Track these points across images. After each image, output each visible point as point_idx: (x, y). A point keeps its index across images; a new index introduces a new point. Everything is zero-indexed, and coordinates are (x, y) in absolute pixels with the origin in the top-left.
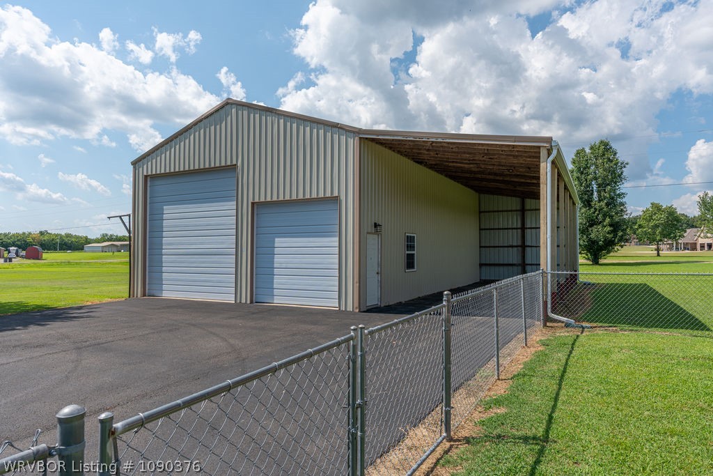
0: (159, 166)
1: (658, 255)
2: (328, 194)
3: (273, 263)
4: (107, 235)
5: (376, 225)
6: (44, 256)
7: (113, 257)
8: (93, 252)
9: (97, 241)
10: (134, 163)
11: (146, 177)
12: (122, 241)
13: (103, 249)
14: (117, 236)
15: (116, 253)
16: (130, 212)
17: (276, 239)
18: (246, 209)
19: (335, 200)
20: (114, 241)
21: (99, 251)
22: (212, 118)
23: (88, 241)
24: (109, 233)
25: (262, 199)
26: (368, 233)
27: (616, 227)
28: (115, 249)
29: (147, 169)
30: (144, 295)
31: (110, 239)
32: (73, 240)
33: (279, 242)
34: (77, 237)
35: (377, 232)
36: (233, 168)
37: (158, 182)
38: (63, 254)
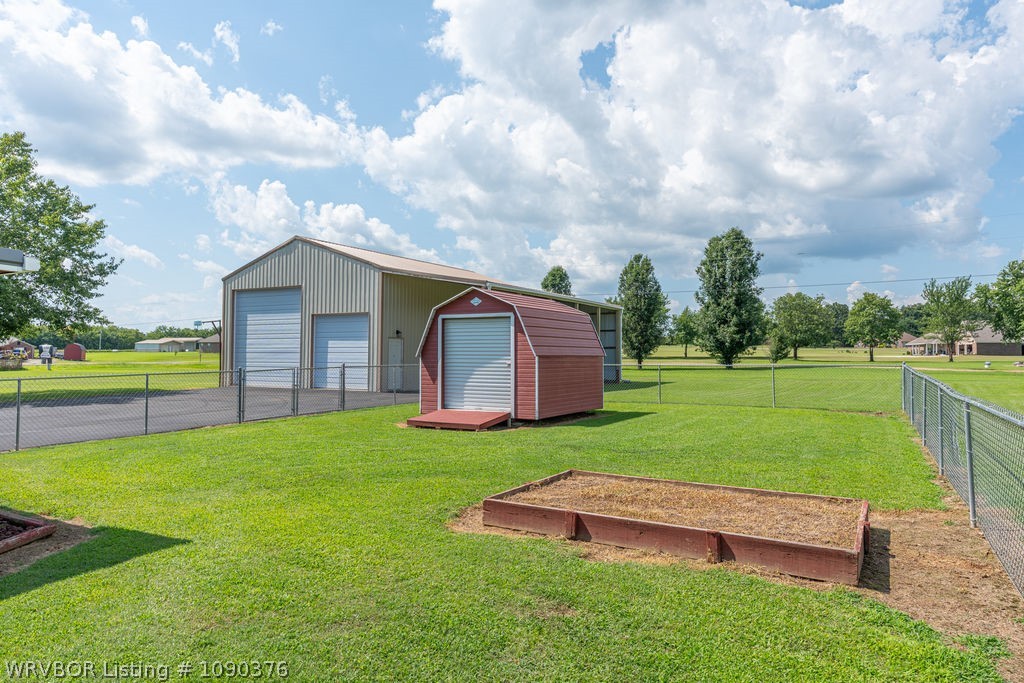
0: (244, 283)
1: (872, 360)
2: (362, 311)
3: (326, 358)
4: (165, 328)
5: (398, 332)
6: (88, 355)
7: (174, 359)
8: (147, 351)
9: (151, 336)
10: (224, 280)
11: (233, 291)
12: (186, 336)
13: (161, 348)
14: (179, 330)
15: (179, 354)
16: (221, 319)
17: (330, 342)
18: (308, 320)
19: (367, 315)
20: (175, 337)
21: (154, 351)
22: (284, 250)
23: (139, 337)
24: (168, 325)
25: (319, 313)
26: (390, 338)
27: (743, 327)
28: (176, 347)
29: (234, 285)
30: (231, 384)
31: (170, 334)
32: (119, 334)
33: (331, 343)
34: (125, 331)
35: (398, 337)
36: (299, 288)
37: (244, 295)
38: (107, 354)
